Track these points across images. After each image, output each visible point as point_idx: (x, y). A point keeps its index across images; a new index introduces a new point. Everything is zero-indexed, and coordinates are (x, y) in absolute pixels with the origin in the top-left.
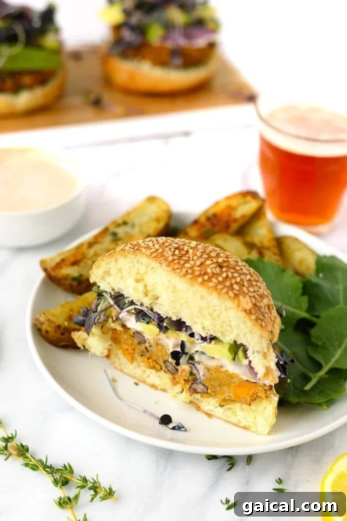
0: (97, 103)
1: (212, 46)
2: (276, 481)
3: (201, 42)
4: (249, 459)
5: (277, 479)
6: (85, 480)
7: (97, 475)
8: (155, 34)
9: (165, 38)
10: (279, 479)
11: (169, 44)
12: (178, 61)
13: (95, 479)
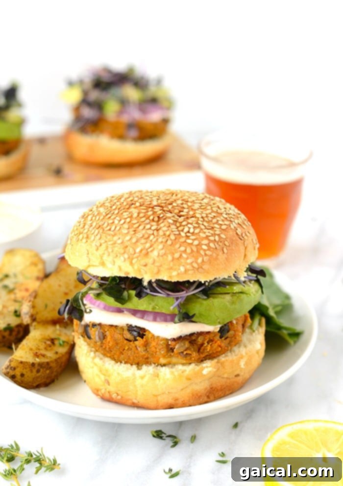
0: (58, 172)
1: (166, 121)
2: (219, 454)
3: (155, 116)
4: (193, 438)
5: (220, 453)
6: (30, 455)
7: (42, 449)
8: (112, 109)
9: (121, 112)
10: (222, 453)
11: (125, 119)
12: (134, 133)
13: (40, 452)
